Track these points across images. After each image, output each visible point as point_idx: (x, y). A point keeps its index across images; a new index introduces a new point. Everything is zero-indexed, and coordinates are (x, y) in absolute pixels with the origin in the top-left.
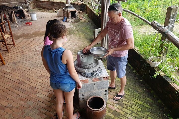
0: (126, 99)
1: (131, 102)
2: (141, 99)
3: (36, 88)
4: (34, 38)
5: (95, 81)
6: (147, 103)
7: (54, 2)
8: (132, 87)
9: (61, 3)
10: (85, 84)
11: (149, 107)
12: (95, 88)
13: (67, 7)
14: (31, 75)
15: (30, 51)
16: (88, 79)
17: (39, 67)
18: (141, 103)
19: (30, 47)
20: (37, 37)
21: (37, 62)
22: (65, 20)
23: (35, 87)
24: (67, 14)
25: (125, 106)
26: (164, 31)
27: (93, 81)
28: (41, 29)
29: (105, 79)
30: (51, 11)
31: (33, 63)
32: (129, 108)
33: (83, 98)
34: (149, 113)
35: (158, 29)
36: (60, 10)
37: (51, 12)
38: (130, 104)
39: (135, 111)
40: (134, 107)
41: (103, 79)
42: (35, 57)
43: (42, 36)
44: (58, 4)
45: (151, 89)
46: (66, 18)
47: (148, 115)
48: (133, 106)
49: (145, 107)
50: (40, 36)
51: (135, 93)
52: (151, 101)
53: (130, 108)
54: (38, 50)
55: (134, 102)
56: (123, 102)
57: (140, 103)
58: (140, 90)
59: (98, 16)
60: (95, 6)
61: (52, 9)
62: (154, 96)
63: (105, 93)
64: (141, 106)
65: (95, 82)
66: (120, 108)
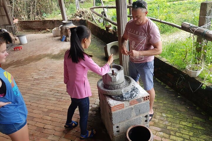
0: (170, 123)
1: (178, 126)
2: (188, 120)
3: (45, 129)
4: (28, 64)
5: (132, 105)
6: (197, 123)
7: (46, 21)
8: (172, 106)
9: (55, 21)
10: (120, 110)
11: (202, 128)
12: (133, 114)
13: (65, 24)
14: (34, 111)
15: (26, 80)
16: (123, 102)
17: (43, 100)
18: (190, 125)
19: (25, 76)
20: (32, 63)
21: (39, 93)
22: (64, 39)
23: (44, 128)
24: (66, 32)
25: (172, 133)
26: (202, 32)
27: (130, 105)
28: (35, 53)
29: (144, 100)
30: (43, 31)
31: (33, 95)
32: (177, 134)
33: (118, 131)
34: (206, 136)
35: (193, 31)
36: (55, 28)
37: (44, 33)
38: (177, 129)
39: (187, 137)
40: (184, 132)
41: (142, 100)
42: (34, 87)
43: (39, 61)
44: (52, 22)
45: (194, 105)
46: (66, 37)
47: (205, 138)
48: (182, 131)
49: (197, 129)
50: (36, 61)
51: (178, 114)
52: (201, 120)
53: (180, 134)
54: (37, 78)
55: (181, 126)
56: (167, 128)
57: (188, 125)
58: (182, 109)
59: (105, 30)
60: (99, 19)
61: (45, 29)
62: (202, 113)
63: (145, 119)
64: (191, 129)
65: (132, 106)
66: (167, 136)
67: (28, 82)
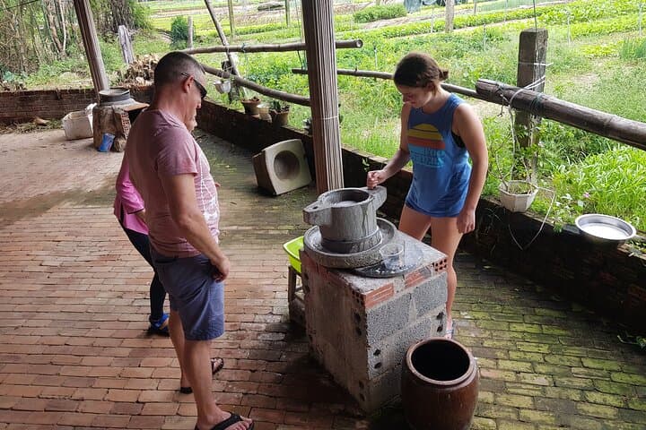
0: (488, 332)
1: (507, 335)
2: (527, 318)
3: (144, 403)
4: (8, 227)
5: (410, 286)
6: (549, 323)
7: (31, 93)
8: (478, 292)
9: (64, 92)
10: (385, 303)
11: (563, 332)
12: (413, 310)
14: (86, 361)
15: (24, 276)
16: (391, 281)
17: (102, 325)
18: (535, 329)
19: (12, 263)
20: (24, 222)
21: (81, 308)
22: (108, 145)
23: (138, 402)
24: (114, 123)
25: (500, 354)
26: (530, 98)
27: (406, 287)
28: (22, 190)
29: (436, 270)
30: (24, 126)
31: (64, 316)
32: (513, 355)
33: (378, 366)
34: (577, 348)
35: (508, 98)
36: (70, 114)
37: (29, 130)
38: (509, 344)
39: (538, 358)
40: (525, 347)
41: (432, 270)
42: (57, 293)
43: (44, 215)
44: (52, 97)
45: (530, 282)
46: (113, 137)
47: (578, 354)
48: (521, 345)
49: (552, 336)
50: (36, 216)
51: (498, 307)
52: (555, 314)
53: (519, 354)
54: (57, 264)
55: (515, 334)
56: (485, 345)
57: (529, 330)
58: (503, 294)
61: (31, 120)
62: (553, 298)
63: (437, 324)
64: (541, 338)
65: (411, 290)
66: (491, 363)
67: (32, 281)
